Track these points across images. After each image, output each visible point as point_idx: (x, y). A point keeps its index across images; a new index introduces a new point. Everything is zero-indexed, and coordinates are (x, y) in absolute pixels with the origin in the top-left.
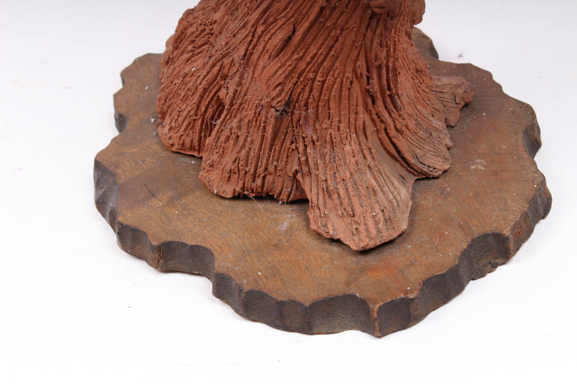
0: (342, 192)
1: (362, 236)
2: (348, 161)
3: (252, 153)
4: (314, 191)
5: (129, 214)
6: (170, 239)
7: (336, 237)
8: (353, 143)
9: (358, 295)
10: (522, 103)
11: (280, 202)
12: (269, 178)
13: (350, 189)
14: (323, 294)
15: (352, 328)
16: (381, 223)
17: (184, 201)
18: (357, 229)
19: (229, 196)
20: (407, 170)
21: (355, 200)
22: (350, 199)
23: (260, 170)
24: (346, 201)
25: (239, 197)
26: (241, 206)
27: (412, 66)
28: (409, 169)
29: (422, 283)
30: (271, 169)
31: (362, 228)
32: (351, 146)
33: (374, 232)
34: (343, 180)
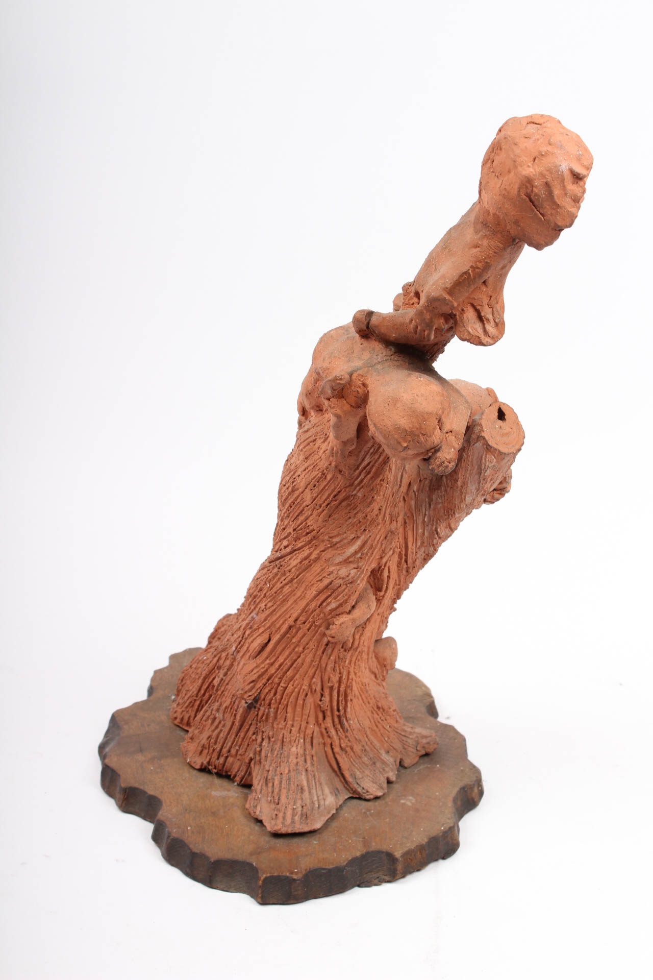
0: (276, 783)
1: (278, 821)
2: (290, 760)
3: (221, 735)
4: (259, 777)
5: (115, 759)
6: (136, 785)
7: (260, 818)
8: (299, 746)
9: (254, 864)
10: (474, 767)
11: (236, 784)
12: (230, 760)
13: (284, 782)
14: (228, 856)
15: (244, 892)
16: (297, 816)
17: (162, 762)
18: (276, 815)
19: (198, 767)
20: (344, 786)
21: (284, 792)
22: (280, 790)
23: (225, 750)
24: (276, 791)
25: (204, 770)
26: (203, 778)
27: (373, 701)
28: (346, 786)
29: (308, 870)
30: (233, 751)
31: (281, 815)
32: (297, 748)
33: (289, 820)
34: (281, 774)
